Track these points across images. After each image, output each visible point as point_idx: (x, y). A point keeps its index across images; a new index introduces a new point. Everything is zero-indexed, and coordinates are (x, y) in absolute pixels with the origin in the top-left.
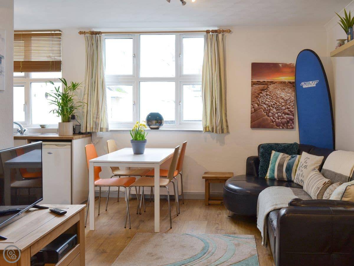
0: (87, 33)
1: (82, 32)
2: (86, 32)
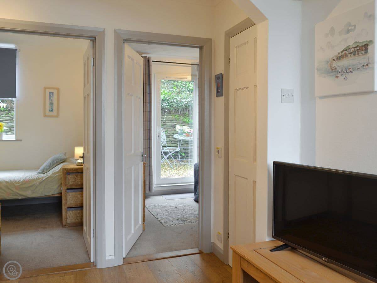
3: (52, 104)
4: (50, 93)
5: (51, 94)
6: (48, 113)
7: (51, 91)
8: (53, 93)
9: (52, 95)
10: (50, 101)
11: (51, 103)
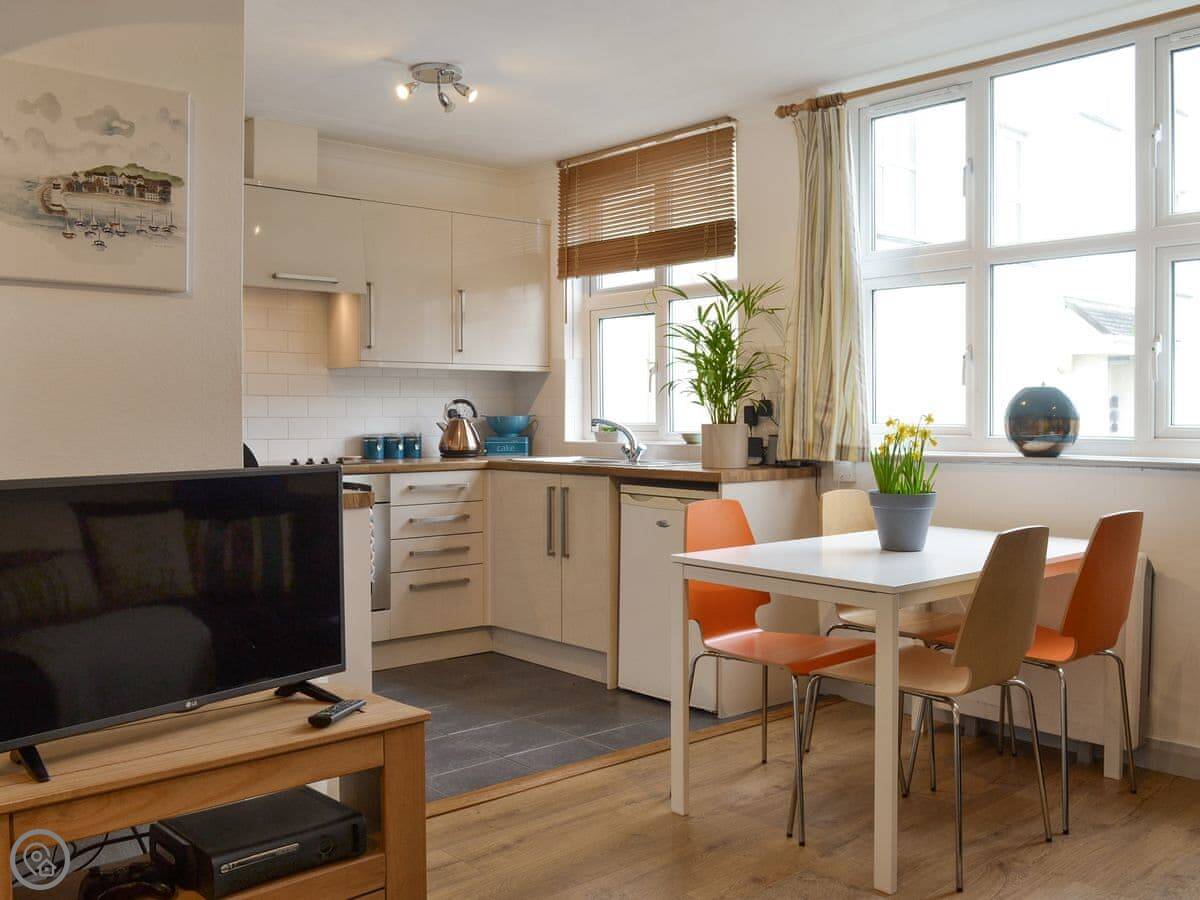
0: (800, 108)
1: (786, 107)
2: (799, 106)
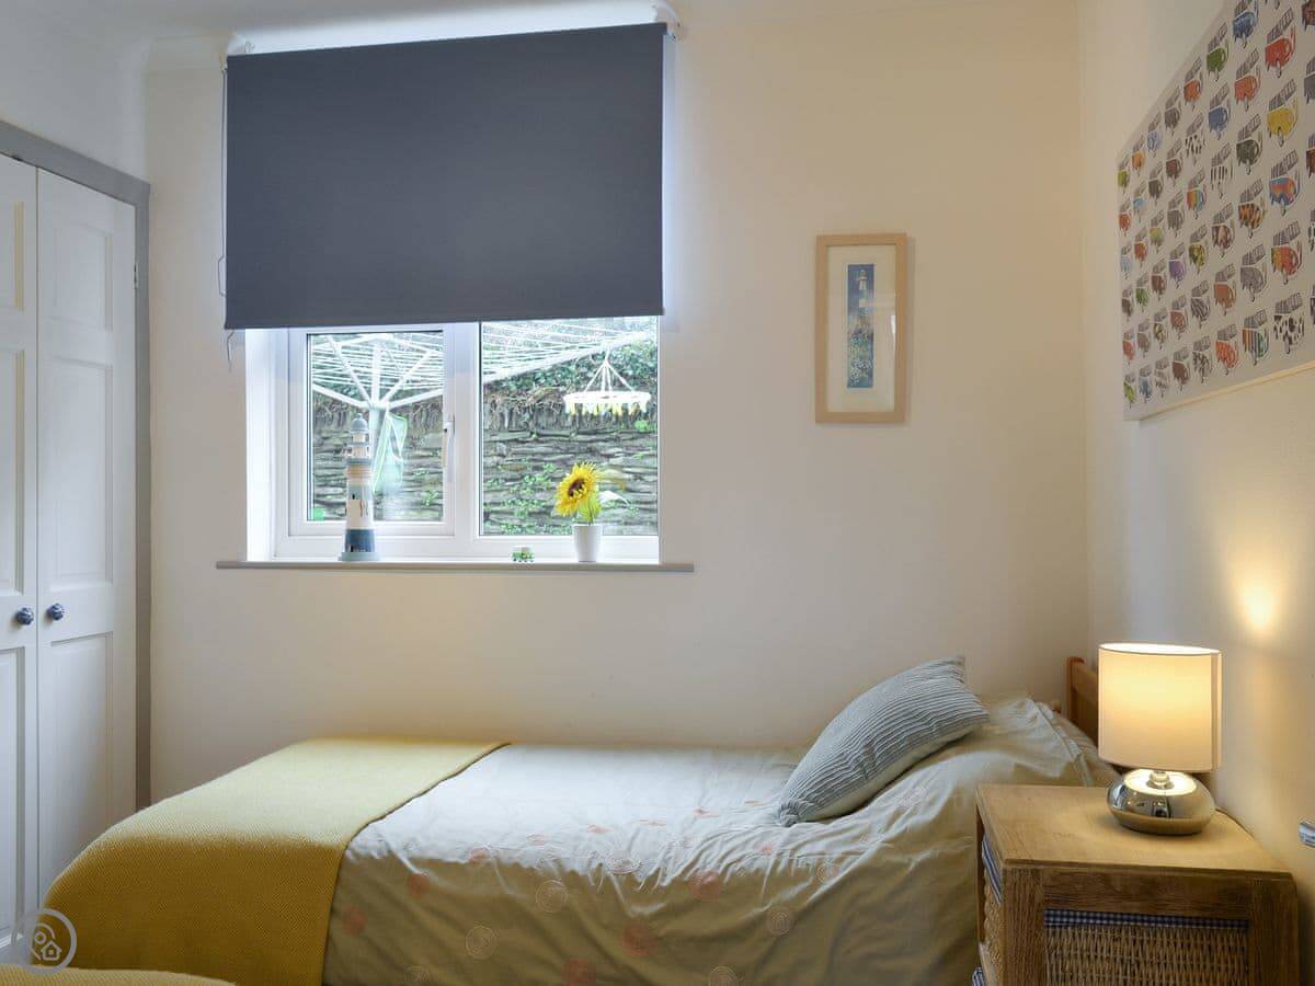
3: (863, 338)
4: (853, 270)
5: (862, 276)
6: (840, 398)
7: (860, 256)
8: (869, 270)
9: (863, 286)
10: (856, 323)
11: (858, 333)
